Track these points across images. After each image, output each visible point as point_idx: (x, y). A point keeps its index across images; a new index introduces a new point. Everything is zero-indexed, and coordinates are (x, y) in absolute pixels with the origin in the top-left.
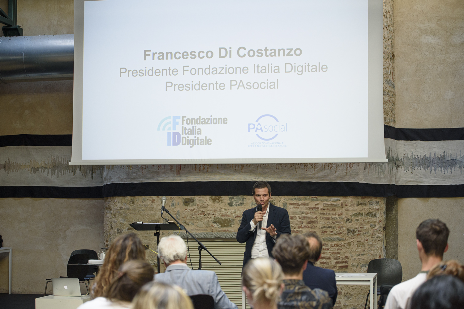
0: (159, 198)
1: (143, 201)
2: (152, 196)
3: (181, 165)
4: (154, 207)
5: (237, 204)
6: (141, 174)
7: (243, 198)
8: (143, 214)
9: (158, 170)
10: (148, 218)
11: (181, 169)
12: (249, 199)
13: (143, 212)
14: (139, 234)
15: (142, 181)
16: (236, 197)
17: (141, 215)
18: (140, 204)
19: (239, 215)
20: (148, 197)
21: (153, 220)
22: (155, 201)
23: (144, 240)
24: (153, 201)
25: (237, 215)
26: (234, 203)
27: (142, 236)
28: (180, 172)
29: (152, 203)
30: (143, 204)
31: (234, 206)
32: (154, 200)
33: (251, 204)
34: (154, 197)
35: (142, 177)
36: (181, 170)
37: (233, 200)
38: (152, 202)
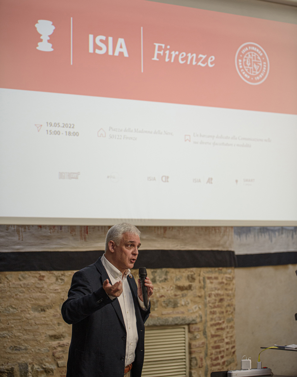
0: (52, 273)
1: (21, 278)
2: (39, 270)
3: (87, 227)
4: (43, 287)
5: (161, 279)
6: (16, 238)
7: (167, 272)
8: (22, 297)
9: (50, 234)
10: (32, 302)
11: (89, 233)
12: (173, 273)
13: (21, 294)
14: (12, 327)
15: (18, 249)
16: (159, 271)
17: (17, 299)
18: (14, 283)
19: (163, 294)
20: (32, 272)
21: (41, 306)
22: (45, 279)
23: (24, 335)
24: (41, 278)
25: (161, 295)
26: (157, 278)
27: (20, 330)
28: (87, 236)
29: (39, 282)
30: (21, 283)
31: (158, 283)
32: (43, 277)
33: (174, 280)
34: (42, 273)
35: (18, 244)
36: (87, 233)
37: (156, 274)
38: (40, 280)
